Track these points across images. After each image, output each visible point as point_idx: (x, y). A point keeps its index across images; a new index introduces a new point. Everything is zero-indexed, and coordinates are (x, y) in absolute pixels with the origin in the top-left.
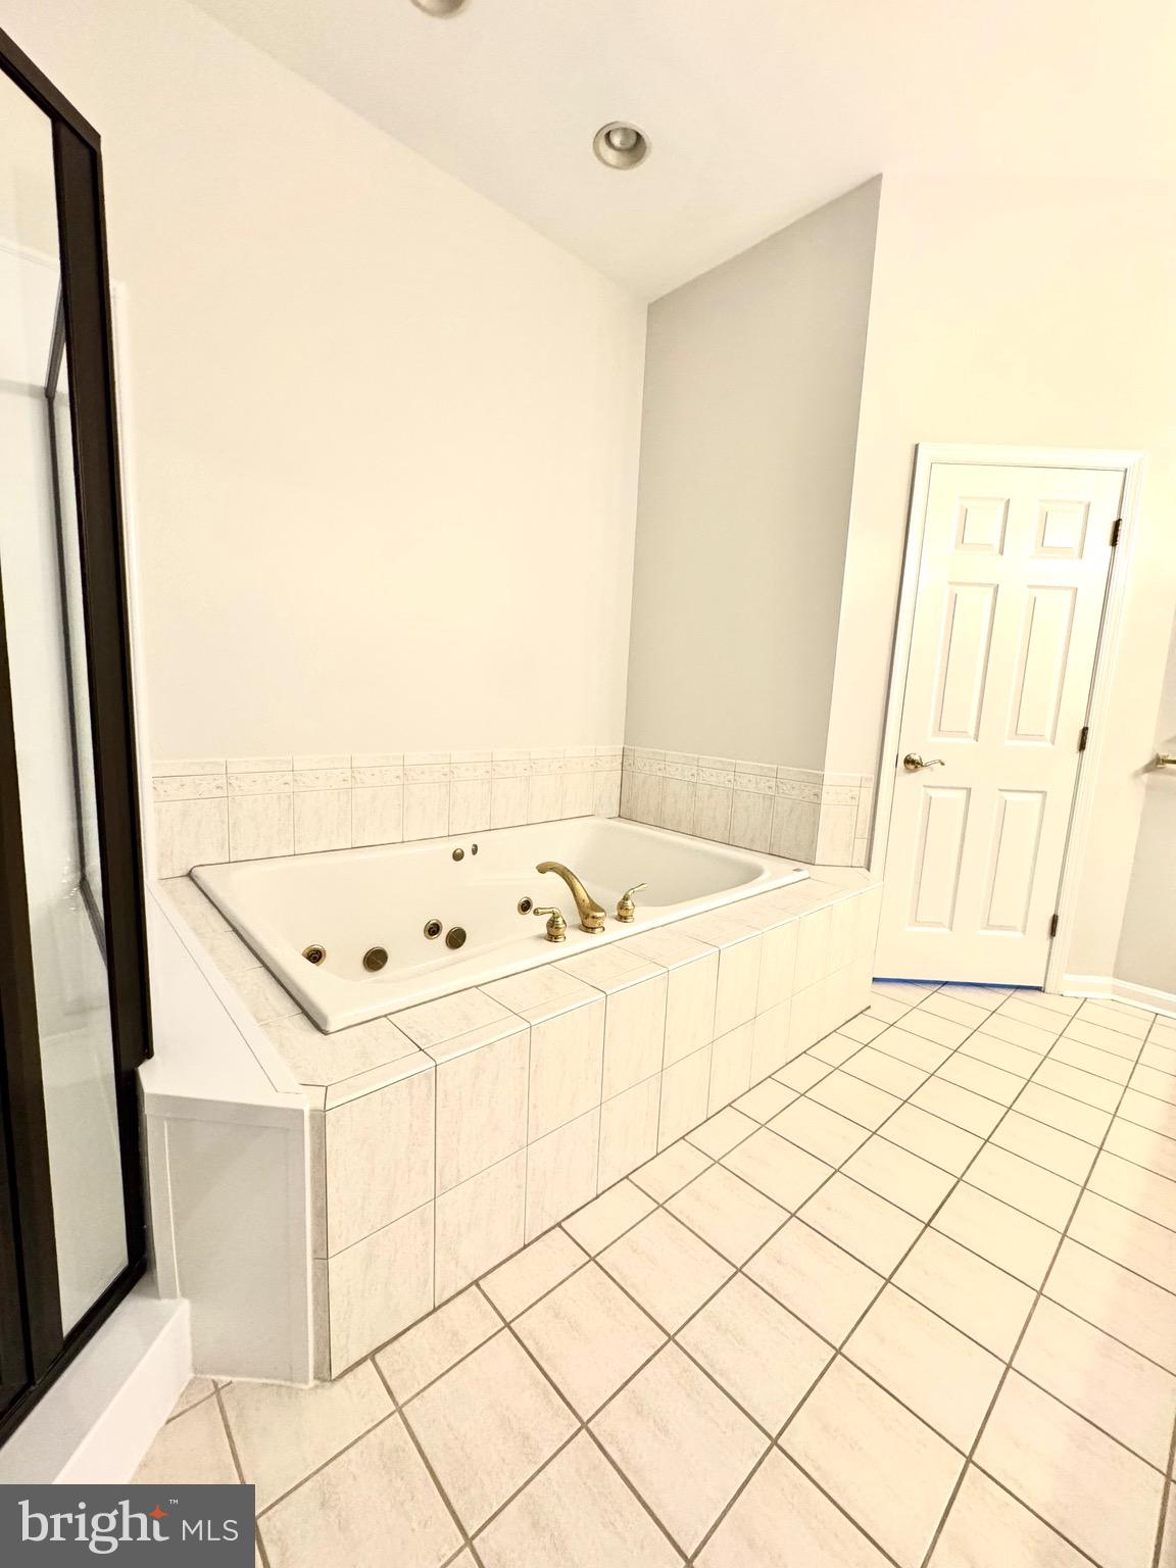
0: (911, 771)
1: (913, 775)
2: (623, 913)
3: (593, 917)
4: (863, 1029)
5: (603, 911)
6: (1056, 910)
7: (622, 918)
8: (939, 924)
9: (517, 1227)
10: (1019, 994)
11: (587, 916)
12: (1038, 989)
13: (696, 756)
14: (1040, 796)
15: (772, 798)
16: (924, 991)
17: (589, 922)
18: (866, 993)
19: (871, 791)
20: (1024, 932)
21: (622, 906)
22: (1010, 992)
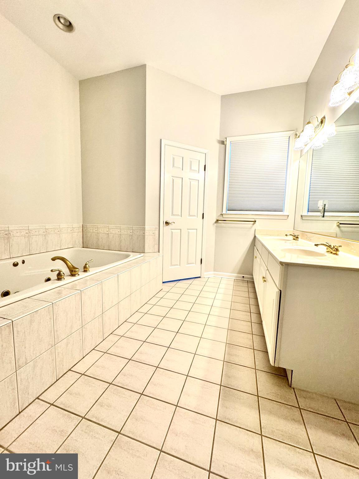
0: (167, 225)
1: (168, 226)
2: (86, 269)
3: (75, 271)
4: (161, 295)
5: (78, 269)
6: (201, 257)
7: (85, 271)
8: (177, 265)
9: (53, 374)
10: (196, 279)
11: (72, 271)
12: (200, 277)
13: (108, 225)
14: (196, 230)
15: (131, 235)
16: (175, 283)
17: (73, 273)
18: (161, 286)
19: (158, 231)
20: (196, 264)
21: (85, 267)
22: (194, 279)
